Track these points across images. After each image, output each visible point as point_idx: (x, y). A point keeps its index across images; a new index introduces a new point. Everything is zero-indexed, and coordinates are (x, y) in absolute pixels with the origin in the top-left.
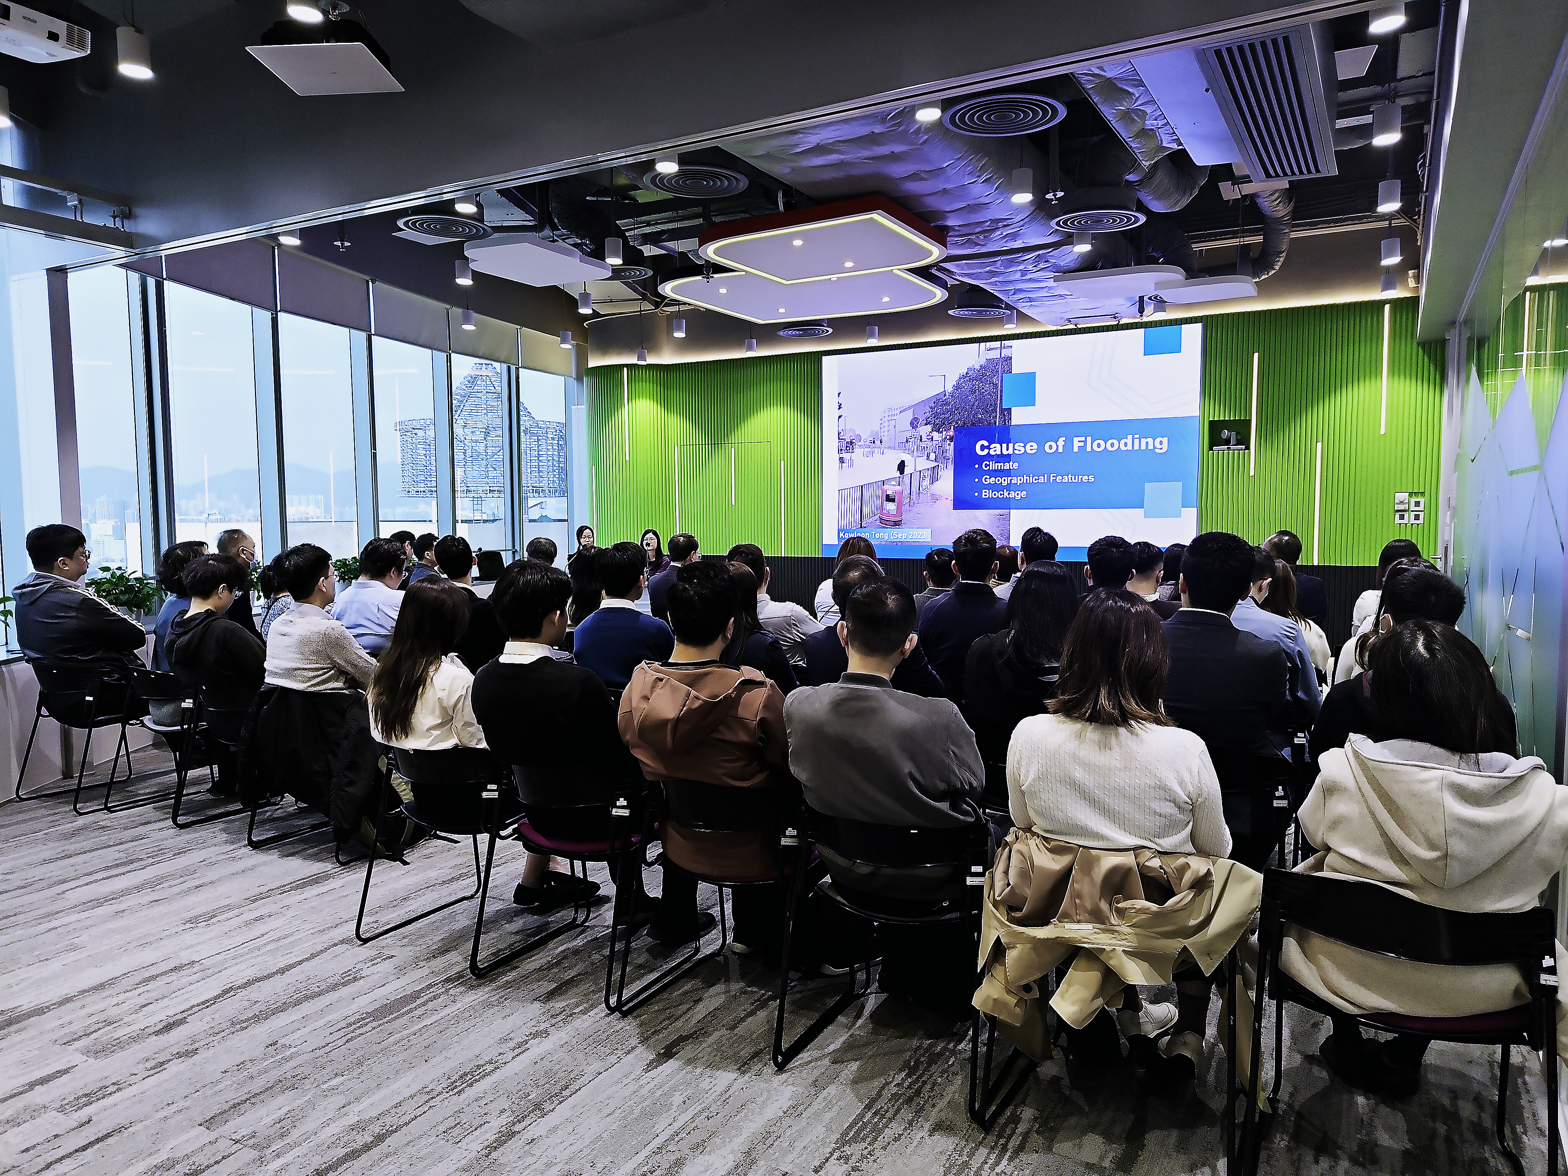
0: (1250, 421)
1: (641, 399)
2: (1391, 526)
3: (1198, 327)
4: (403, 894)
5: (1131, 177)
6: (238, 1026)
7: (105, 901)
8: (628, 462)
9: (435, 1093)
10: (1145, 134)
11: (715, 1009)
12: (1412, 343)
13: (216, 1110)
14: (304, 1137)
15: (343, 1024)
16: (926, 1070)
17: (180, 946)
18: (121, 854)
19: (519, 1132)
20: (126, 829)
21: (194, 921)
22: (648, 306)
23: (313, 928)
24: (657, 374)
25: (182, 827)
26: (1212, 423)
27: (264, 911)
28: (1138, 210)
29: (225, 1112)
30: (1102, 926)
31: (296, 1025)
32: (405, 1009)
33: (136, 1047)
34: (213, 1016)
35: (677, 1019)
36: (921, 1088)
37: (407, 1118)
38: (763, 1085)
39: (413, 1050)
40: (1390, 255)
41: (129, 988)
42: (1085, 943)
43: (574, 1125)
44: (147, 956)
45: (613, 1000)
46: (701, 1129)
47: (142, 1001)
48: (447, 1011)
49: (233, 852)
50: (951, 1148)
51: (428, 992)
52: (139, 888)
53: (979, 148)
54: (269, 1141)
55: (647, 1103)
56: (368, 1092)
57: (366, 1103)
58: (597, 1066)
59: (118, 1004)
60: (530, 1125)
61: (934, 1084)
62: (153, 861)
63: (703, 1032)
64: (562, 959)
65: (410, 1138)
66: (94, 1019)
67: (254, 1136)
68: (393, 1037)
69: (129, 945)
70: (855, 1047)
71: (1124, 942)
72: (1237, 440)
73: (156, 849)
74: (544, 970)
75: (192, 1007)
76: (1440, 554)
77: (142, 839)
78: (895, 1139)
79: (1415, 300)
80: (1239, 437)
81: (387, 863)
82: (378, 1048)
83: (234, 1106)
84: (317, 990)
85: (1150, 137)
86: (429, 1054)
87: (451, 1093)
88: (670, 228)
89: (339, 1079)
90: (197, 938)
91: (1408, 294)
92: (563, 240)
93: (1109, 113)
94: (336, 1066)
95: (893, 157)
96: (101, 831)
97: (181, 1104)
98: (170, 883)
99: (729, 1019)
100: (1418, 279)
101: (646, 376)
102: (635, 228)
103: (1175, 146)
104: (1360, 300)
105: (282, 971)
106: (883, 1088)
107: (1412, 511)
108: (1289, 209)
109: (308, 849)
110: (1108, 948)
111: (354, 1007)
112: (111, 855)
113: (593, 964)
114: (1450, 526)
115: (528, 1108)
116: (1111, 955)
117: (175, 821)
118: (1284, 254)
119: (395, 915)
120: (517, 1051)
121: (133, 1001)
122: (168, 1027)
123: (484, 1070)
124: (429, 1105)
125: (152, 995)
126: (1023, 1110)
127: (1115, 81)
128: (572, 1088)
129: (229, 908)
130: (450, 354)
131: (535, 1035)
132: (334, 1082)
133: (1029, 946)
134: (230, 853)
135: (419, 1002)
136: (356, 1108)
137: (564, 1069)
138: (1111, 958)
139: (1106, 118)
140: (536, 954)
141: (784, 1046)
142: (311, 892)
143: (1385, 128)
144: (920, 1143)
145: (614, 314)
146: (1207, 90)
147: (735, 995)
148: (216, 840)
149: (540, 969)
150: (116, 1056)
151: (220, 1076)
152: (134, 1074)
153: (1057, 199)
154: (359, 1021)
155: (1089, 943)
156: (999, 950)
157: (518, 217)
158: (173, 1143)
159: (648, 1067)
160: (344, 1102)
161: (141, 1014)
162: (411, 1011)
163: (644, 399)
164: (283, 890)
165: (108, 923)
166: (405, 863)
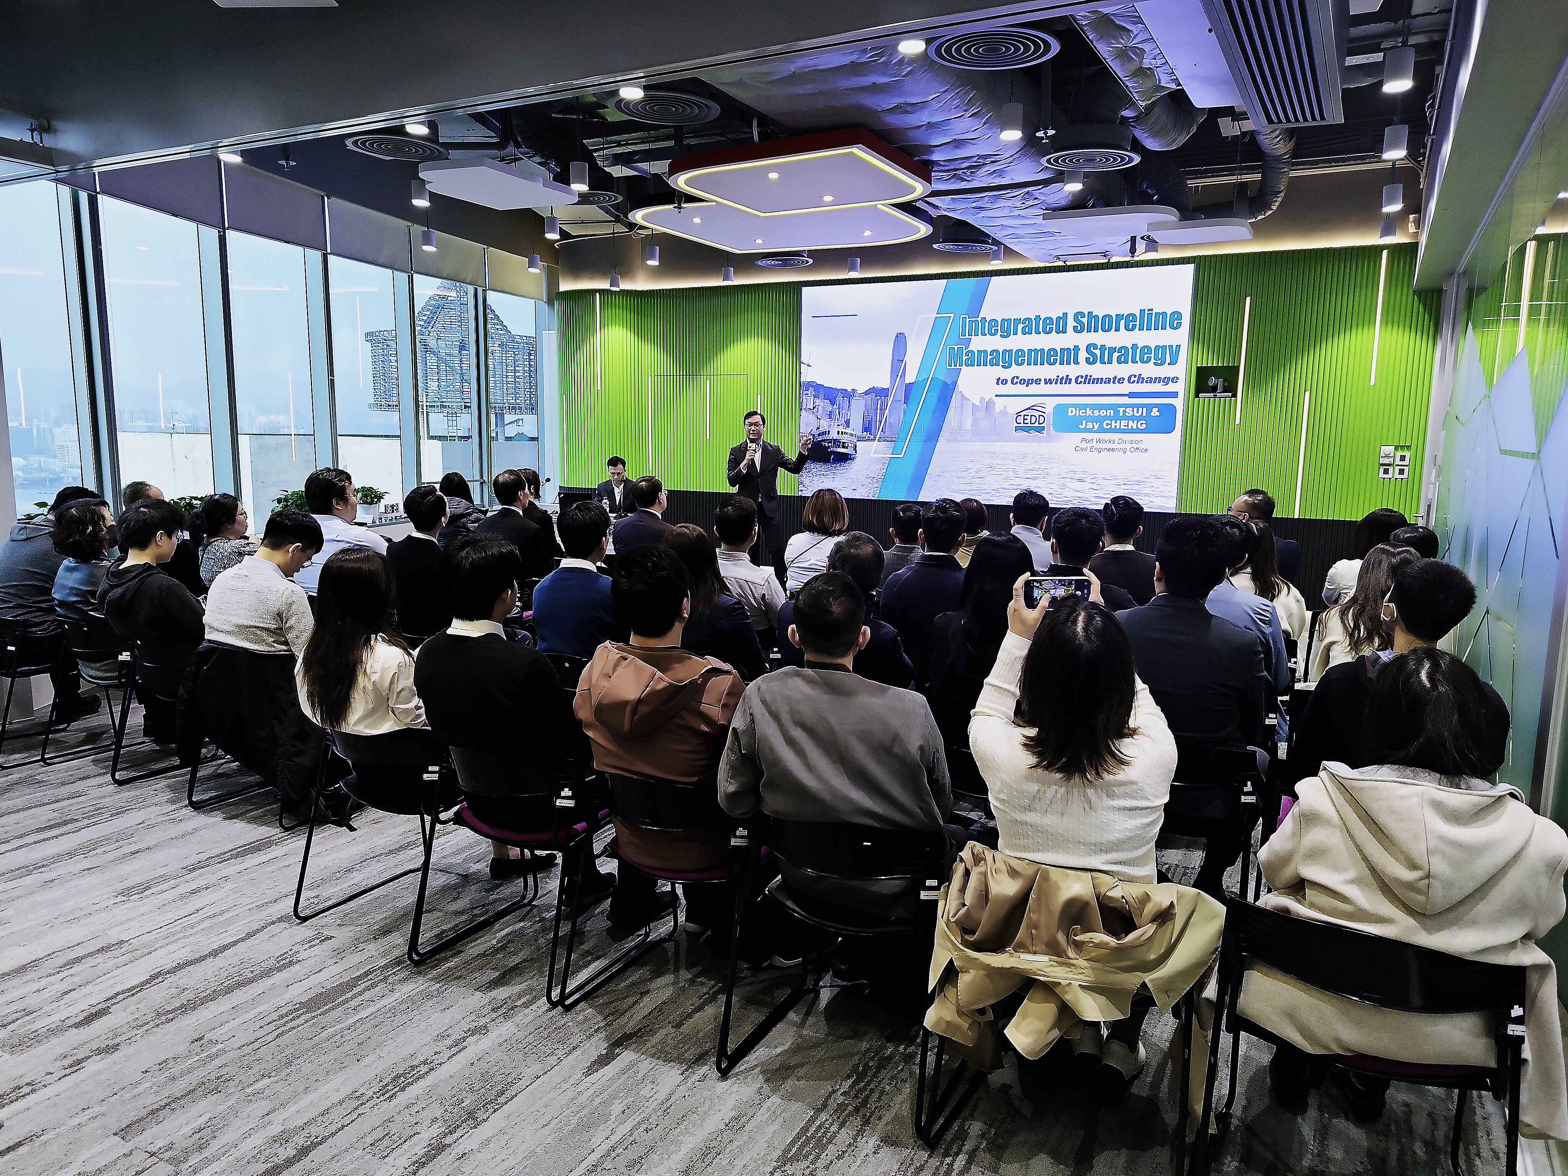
0: (1238, 367)
1: (614, 326)
2: (1375, 480)
3: (1191, 267)
4: (345, 865)
5: (1127, 113)
6: (163, 1018)
7: (35, 869)
8: (600, 392)
9: (365, 1098)
10: (1142, 73)
11: (662, 1003)
12: (1408, 291)
13: (133, 1116)
14: (223, 1150)
15: (274, 1016)
16: (875, 1076)
17: (109, 923)
18: (56, 814)
19: (450, 1145)
20: (63, 784)
21: (127, 892)
22: (621, 229)
23: (251, 904)
24: (630, 300)
25: (120, 783)
26: (1199, 369)
27: (202, 883)
28: (1133, 150)
29: (143, 1119)
30: (1059, 959)
31: (225, 1017)
32: (341, 999)
33: (54, 1041)
34: (138, 1006)
35: (622, 1014)
36: (868, 1097)
37: (333, 1128)
38: (706, 1093)
39: (346, 1047)
40: (1391, 202)
41: (52, 971)
42: (1040, 975)
43: (507, 1137)
44: (74, 933)
45: (555, 994)
46: (639, 1144)
47: (65, 987)
48: (384, 1002)
49: (173, 813)
50: (895, 1168)
51: (366, 980)
52: (71, 854)
53: (965, 80)
54: (187, 1153)
55: (585, 1112)
56: (294, 1096)
57: (292, 1109)
58: (536, 1068)
59: (38, 991)
60: (461, 1137)
61: (882, 1092)
62: (89, 822)
63: (648, 1029)
64: (508, 942)
65: (335, 1152)
66: (13, 1007)
67: (171, 1148)
68: (326, 1032)
69: (55, 920)
70: (803, 1049)
71: (1081, 977)
72: (1224, 387)
73: (92, 808)
74: (487, 955)
75: (117, 994)
76: (1422, 512)
77: (79, 796)
78: (839, 1158)
79: (1413, 248)
80: (1226, 384)
81: (331, 830)
82: (309, 1044)
83: (152, 1112)
84: (250, 975)
85: (1147, 76)
86: (362, 1053)
87: (382, 1098)
88: (642, 148)
89: (266, 1081)
90: (128, 913)
91: (1406, 240)
92: (529, 158)
93: (1104, 49)
94: (264, 1066)
95: (875, 89)
96: (37, 785)
97: (97, 1109)
98: (104, 849)
99: (675, 1016)
100: (1418, 223)
101: (619, 302)
102: (603, 149)
103: (1173, 86)
104: (1358, 245)
105: (215, 953)
106: (829, 1096)
107: (1397, 465)
108: (1291, 145)
109: (252, 810)
110: (1064, 982)
111: (287, 997)
112: (45, 815)
113: (539, 949)
114: (1434, 484)
115: (461, 1117)
116: (1067, 989)
117: (113, 776)
118: (1282, 194)
119: (339, 888)
120: (454, 1050)
121: (55, 987)
122: (90, 1019)
123: (418, 1072)
124: (357, 1112)
125: (75, 980)
126: (971, 1124)
127: (1112, 17)
128: (508, 1094)
129: (164, 878)
130: (412, 275)
131: (474, 1032)
132: (259, 1085)
133: (982, 972)
134: (171, 813)
135: (355, 990)
136: (280, 1116)
137: (501, 1072)
138: (1066, 992)
139: (1102, 56)
140: (482, 937)
141: (731, 1047)
142: (252, 860)
143: (1397, 74)
144: (864, 1161)
145: (586, 236)
146: (1210, 31)
147: (684, 986)
148: (157, 799)
149: (484, 955)
150: (33, 1051)
151: (139, 1076)
152: (50, 1073)
153: (1047, 138)
154: (291, 1012)
155: (1044, 976)
156: (951, 973)
157: (479, 134)
158: (86, 1155)
159: (589, 1070)
160: (268, 1109)
161: (62, 1002)
162: (347, 1001)
163: (617, 326)
164: (223, 858)
165: (35, 895)
166: (352, 829)
